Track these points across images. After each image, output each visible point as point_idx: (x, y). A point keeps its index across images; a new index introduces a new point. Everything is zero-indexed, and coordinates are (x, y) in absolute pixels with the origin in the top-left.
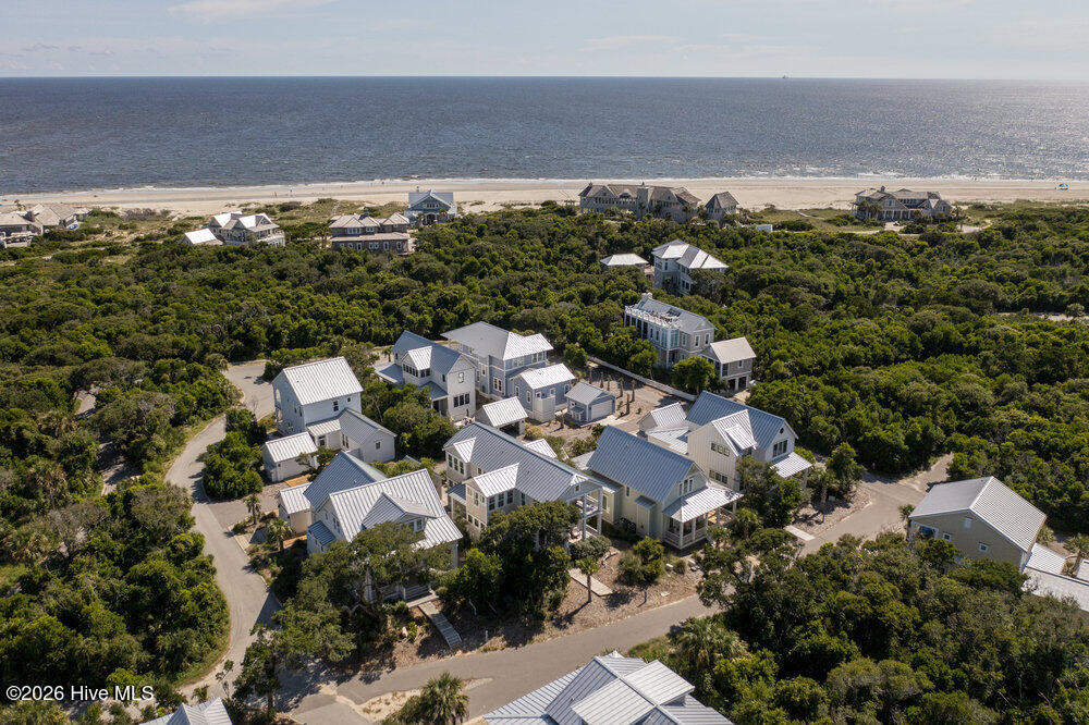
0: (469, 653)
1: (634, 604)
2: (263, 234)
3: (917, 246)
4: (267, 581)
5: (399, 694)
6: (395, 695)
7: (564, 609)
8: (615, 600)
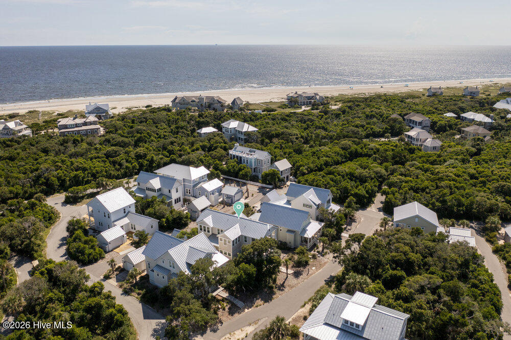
0: (250, 309)
1: (304, 275)
2: (20, 131)
3: (320, 115)
4: (137, 298)
5: (232, 333)
6: (230, 334)
7: (279, 282)
8: (297, 275)
